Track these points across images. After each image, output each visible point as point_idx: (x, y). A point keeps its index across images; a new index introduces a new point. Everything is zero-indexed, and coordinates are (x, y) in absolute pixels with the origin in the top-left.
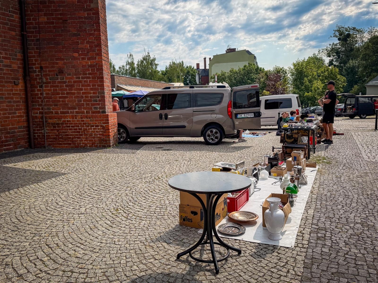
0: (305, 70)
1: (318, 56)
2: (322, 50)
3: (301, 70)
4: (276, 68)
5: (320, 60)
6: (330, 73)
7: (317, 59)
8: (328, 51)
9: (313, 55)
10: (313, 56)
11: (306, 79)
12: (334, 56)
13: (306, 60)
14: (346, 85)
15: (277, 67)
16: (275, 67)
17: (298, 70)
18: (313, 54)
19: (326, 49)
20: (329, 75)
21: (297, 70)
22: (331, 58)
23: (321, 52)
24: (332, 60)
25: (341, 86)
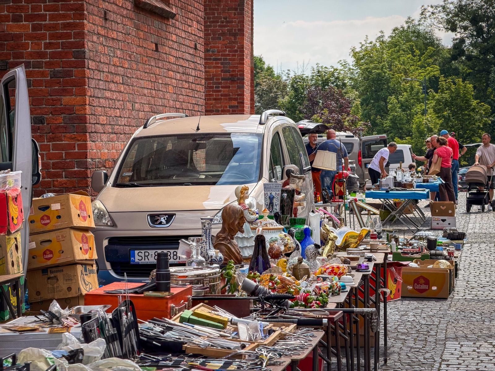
0: (388, 73)
1: (421, 28)
2: (431, 10)
3: (379, 74)
4: (319, 72)
5: (426, 39)
6: (453, 95)
7: (418, 34)
8: (448, 15)
9: (407, 22)
10: (406, 26)
11: (392, 99)
12: (465, 28)
13: (387, 39)
14: (490, 122)
15: (322, 67)
16: (315, 67)
17: (370, 72)
18: (406, 19)
19: (444, 8)
20: (452, 100)
21: (367, 72)
22: (459, 36)
23: (428, 14)
24: (462, 41)
25: (479, 126)
